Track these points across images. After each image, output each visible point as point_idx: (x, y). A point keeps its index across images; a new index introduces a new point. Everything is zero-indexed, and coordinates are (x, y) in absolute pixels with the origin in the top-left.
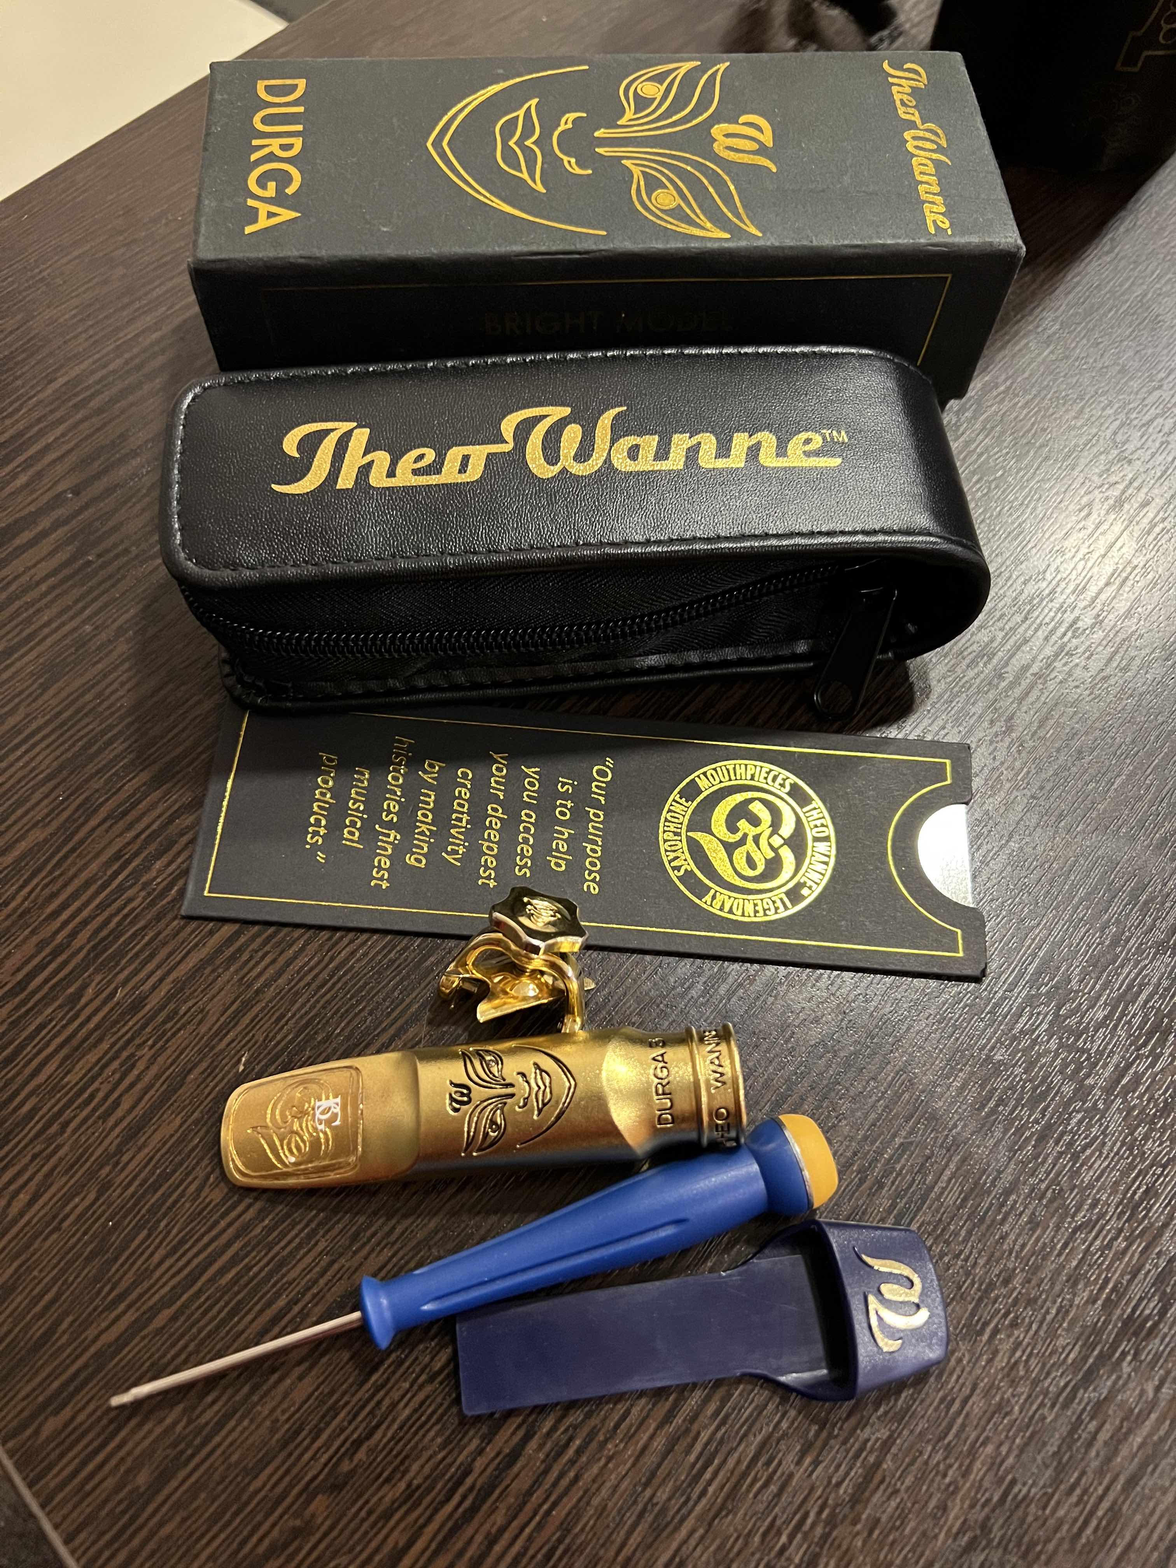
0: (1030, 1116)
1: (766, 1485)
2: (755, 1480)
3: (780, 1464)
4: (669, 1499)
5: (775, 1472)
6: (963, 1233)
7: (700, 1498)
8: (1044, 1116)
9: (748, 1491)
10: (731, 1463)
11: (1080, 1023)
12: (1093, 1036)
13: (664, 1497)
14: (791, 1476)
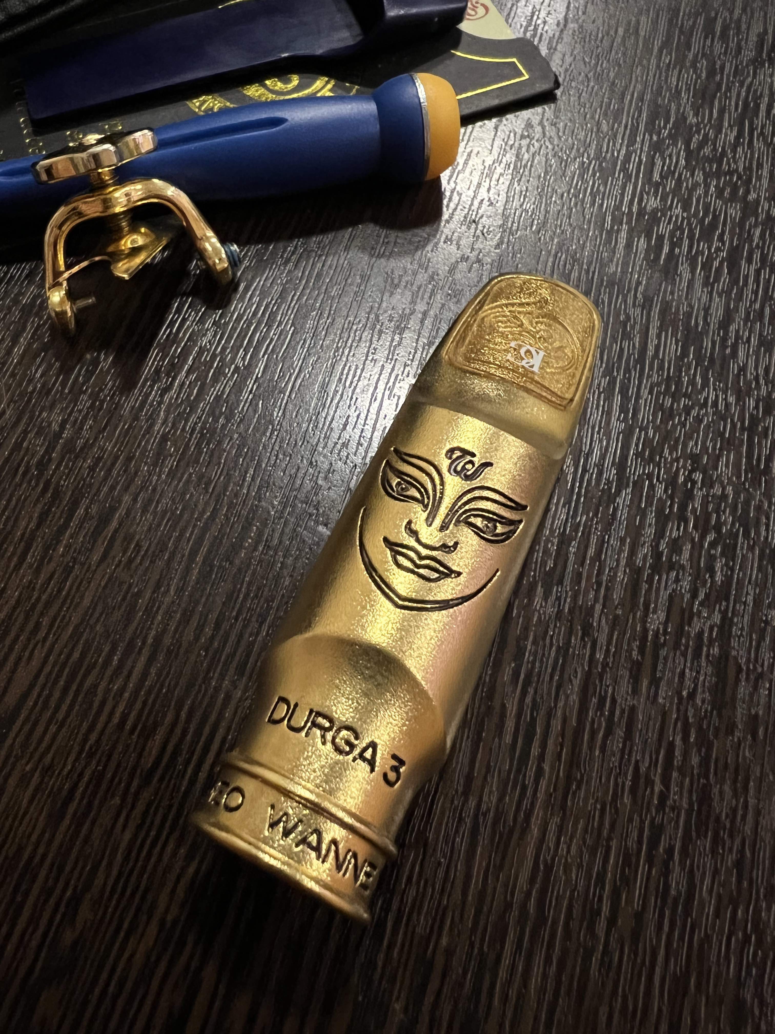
0: (709, 249)
1: (609, 732)
2: (593, 733)
3: (614, 701)
4: (501, 799)
5: (612, 713)
6: (699, 380)
7: (537, 781)
8: (724, 244)
9: (591, 748)
10: (556, 725)
11: (715, 149)
12: (734, 157)
13: (494, 799)
14: (633, 709)
